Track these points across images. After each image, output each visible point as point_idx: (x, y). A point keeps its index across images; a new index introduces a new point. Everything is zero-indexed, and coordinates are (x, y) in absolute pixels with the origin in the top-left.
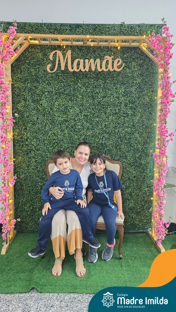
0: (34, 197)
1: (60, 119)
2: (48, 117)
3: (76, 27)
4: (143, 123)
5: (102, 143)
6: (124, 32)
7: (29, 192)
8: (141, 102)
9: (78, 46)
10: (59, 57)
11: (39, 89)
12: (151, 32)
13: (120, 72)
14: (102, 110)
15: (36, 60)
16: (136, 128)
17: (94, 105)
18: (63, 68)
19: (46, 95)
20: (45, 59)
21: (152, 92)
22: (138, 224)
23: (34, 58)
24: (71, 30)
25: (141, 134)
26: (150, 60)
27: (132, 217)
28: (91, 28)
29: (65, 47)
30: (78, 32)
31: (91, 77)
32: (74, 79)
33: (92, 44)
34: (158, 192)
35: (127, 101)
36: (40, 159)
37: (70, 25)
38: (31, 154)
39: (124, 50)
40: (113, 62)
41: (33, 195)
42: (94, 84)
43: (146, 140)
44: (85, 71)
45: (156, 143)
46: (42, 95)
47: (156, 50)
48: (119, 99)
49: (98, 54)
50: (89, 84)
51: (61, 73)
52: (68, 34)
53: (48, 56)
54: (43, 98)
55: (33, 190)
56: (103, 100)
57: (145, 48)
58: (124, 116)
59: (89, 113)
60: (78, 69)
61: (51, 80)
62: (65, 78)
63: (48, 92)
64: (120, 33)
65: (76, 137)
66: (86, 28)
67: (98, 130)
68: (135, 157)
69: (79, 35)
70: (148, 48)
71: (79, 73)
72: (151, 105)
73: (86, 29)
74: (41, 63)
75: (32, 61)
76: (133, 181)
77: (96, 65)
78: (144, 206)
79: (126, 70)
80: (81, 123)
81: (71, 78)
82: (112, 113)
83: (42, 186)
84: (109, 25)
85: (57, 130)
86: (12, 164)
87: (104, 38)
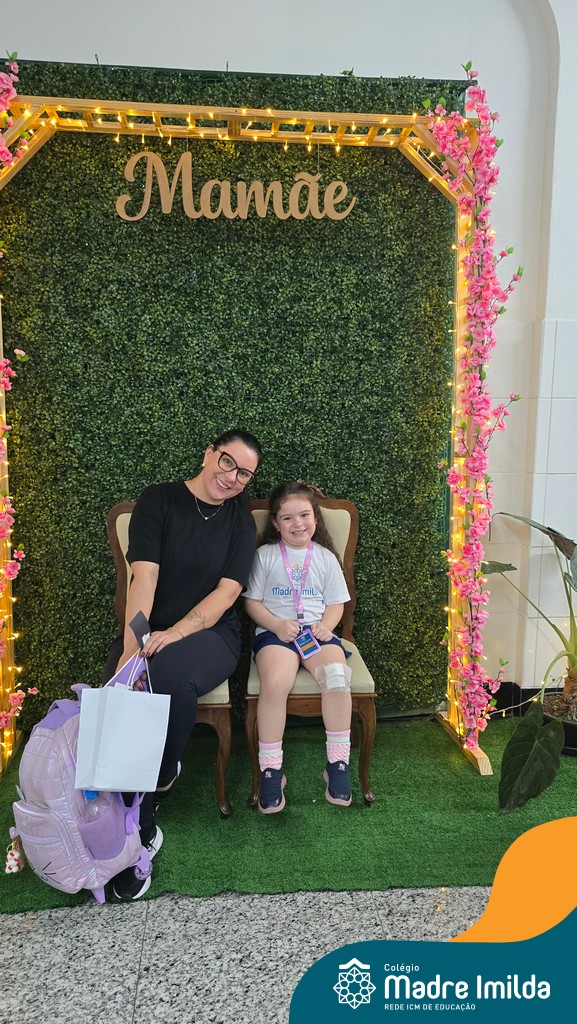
0: (79, 618)
1: (159, 368)
2: (120, 361)
3: (204, 83)
4: (416, 379)
5: (292, 444)
6: (351, 101)
7: (64, 603)
8: (409, 314)
9: (212, 141)
10: (154, 172)
11: (91, 273)
12: (434, 103)
13: (341, 223)
14: (288, 340)
15: (79, 182)
16: (394, 395)
17: (265, 323)
18: (167, 208)
19: (111, 292)
20: (109, 179)
21: (439, 285)
22: (406, 693)
23: (70, 174)
24: (188, 91)
25: (409, 415)
26: (433, 189)
27: (390, 671)
28: (250, 86)
29: (170, 142)
30: (211, 96)
31: (253, 239)
32: (202, 242)
33: (256, 135)
34: (464, 587)
35: (364, 311)
36: (96, 496)
37: (186, 75)
38: (66, 480)
39: (353, 157)
40: (321, 193)
41: (75, 612)
42: (263, 258)
43: (425, 431)
44: (238, 219)
45: (456, 439)
46: (99, 291)
47: (448, 159)
48: (341, 308)
49: (275, 167)
50: (249, 259)
51: (160, 224)
52: (180, 102)
53: (118, 169)
54: (101, 302)
55: (75, 595)
56: (292, 307)
57: (417, 153)
58: (357, 359)
59: (249, 350)
60: (214, 210)
61: (127, 246)
62: (171, 238)
63: (119, 282)
64: (340, 105)
65: (211, 424)
66: (235, 86)
67: (278, 401)
68: (395, 486)
69: (213, 105)
70: (424, 152)
71: (215, 226)
72: (437, 323)
73: (234, 89)
74: (93, 192)
75: (67, 183)
76: (390, 558)
77: (271, 203)
78: (425, 633)
79: (359, 217)
80: (225, 381)
81: (190, 237)
82: (322, 348)
83: (104, 582)
84: (307, 77)
85: (147, 403)
86: (9, 512)
87: (294, 117)
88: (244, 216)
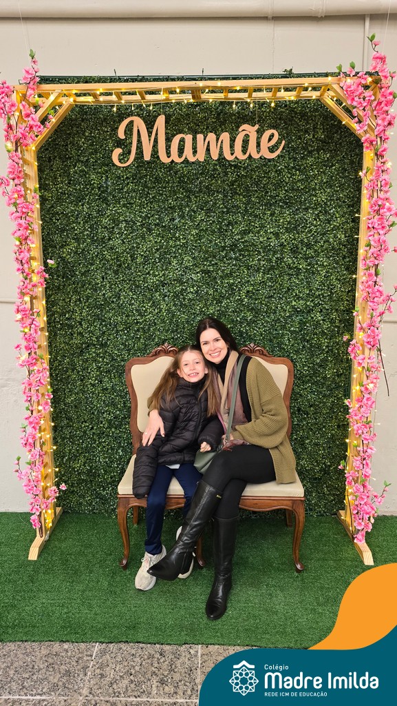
9: (182, 104)
10: (138, 131)
13: (274, 160)
18: (147, 157)
29: (151, 108)
33: (212, 98)
40: (259, 139)
44: (198, 161)
53: (115, 130)
57: (333, 103)
60: (180, 156)
70: (339, 102)
86: (45, 369)
87: (238, 84)
88: (202, 159)
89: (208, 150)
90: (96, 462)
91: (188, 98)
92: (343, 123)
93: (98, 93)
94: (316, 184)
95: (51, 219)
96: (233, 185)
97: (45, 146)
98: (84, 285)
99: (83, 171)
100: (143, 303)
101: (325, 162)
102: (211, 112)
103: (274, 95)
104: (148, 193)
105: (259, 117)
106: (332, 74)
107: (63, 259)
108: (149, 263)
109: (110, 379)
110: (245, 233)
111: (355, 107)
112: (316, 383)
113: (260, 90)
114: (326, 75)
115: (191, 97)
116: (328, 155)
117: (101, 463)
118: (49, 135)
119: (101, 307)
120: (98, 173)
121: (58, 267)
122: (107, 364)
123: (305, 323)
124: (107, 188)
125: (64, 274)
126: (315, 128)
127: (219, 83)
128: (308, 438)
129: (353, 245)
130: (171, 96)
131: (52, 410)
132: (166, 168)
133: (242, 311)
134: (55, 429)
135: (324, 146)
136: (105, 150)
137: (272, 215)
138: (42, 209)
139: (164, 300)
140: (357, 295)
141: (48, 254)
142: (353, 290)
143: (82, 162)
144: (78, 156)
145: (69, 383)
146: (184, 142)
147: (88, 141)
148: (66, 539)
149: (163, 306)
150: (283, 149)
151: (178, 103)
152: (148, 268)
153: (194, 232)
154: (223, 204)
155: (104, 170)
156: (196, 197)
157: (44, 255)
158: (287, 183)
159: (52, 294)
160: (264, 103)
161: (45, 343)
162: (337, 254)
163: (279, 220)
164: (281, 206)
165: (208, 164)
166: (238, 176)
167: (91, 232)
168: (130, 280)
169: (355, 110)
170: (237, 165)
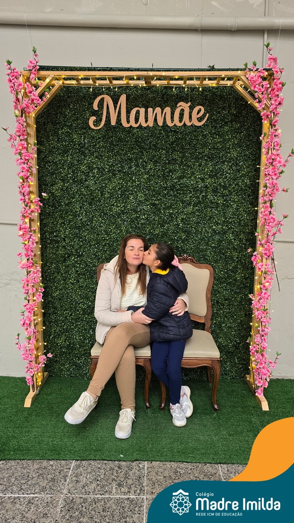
10: (108, 105)
13: (201, 127)
18: (113, 123)
29: (116, 90)
33: (158, 84)
40: (191, 113)
44: (148, 126)
53: (91, 103)
57: (242, 89)
60: (136, 123)
70: (246, 88)
77: (165, 118)
86: (38, 271)
87: (177, 74)
88: (151, 125)
89: (156, 120)
90: (73, 339)
91: (142, 83)
92: (249, 103)
93: (80, 77)
94: (230, 145)
95: (45, 165)
96: (173, 144)
97: (41, 114)
98: (68, 212)
99: (68, 132)
100: (109, 225)
101: (237, 129)
102: (158, 93)
103: (202, 83)
104: (114, 149)
105: (191, 98)
106: (241, 70)
107: (53, 194)
108: (114, 198)
109: (85, 279)
110: (180, 178)
111: (257, 92)
112: (229, 284)
113: (191, 79)
114: (237, 70)
115: (144, 83)
116: (239, 125)
117: (77, 340)
118: (45, 107)
119: (79, 228)
120: (79, 134)
121: (49, 199)
122: (83, 268)
123: (221, 241)
124: (85, 144)
125: (53, 204)
126: (229, 106)
127: (164, 74)
128: (224, 323)
129: (255, 187)
130: (130, 81)
131: (43, 300)
132: (127, 131)
133: (178, 232)
134: (44, 315)
135: (235, 119)
136: (84, 118)
137: (200, 166)
138: (38, 158)
139: (124, 224)
140: (258, 221)
141: (42, 190)
142: (255, 219)
143: (68, 126)
144: (65, 121)
145: (55, 282)
146: (139, 114)
147: (72, 111)
148: (51, 393)
149: (123, 228)
150: (208, 119)
151: (136, 87)
152: (113, 201)
153: (146, 176)
154: (166, 157)
155: (83, 132)
156: (147, 152)
157: (39, 190)
158: (210, 144)
159: (44, 219)
160: (195, 88)
161: (39, 253)
162: (244, 193)
163: (205, 169)
164: (206, 160)
165: (156, 129)
166: (177, 138)
167: (73, 175)
168: (100, 210)
169: (256, 94)
170: (175, 130)
